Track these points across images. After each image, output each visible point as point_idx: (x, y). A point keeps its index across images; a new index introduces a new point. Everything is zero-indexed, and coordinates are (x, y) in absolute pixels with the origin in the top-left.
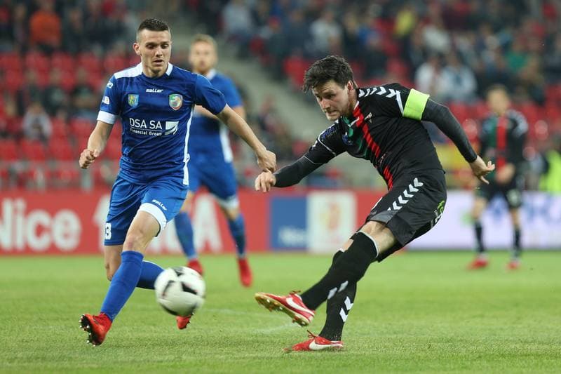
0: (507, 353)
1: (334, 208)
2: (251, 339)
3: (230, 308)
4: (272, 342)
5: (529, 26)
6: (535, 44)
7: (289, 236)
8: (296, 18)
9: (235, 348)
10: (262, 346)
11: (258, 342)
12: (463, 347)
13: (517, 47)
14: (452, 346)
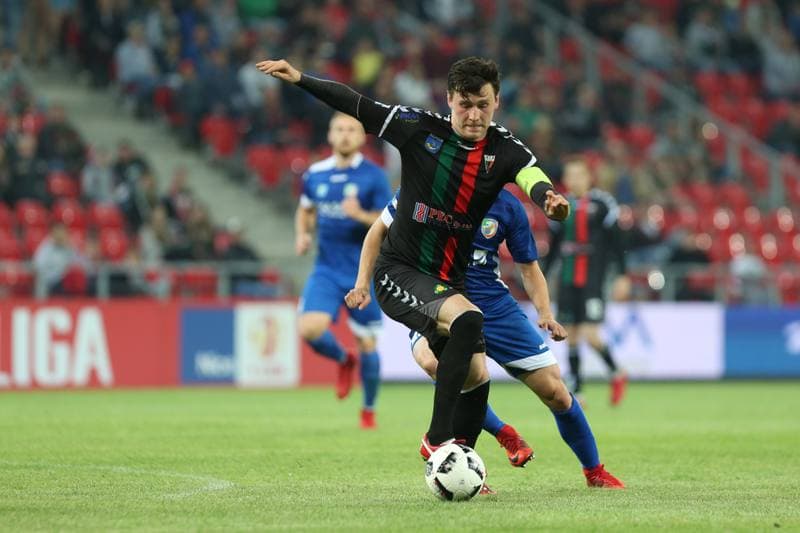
0: (512, 525)
1: (269, 323)
2: (156, 507)
3: (126, 464)
4: (185, 511)
5: (541, 72)
6: (548, 98)
7: (208, 364)
8: (219, 59)
9: (133, 520)
10: (172, 518)
11: (165, 511)
12: (452, 517)
13: (525, 102)
14: (434, 516)
